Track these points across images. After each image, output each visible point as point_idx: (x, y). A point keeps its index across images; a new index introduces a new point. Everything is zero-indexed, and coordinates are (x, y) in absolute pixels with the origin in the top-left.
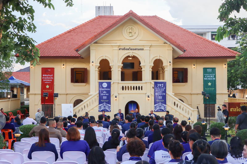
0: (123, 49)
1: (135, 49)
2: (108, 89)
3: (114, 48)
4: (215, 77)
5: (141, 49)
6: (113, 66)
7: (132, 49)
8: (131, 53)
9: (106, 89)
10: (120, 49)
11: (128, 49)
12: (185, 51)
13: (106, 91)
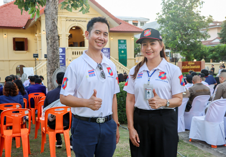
0: (70, 21)
1: (80, 21)
2: (64, 54)
3: (62, 19)
4: (126, 46)
5: (84, 21)
6: (61, 35)
7: (77, 21)
8: (77, 24)
9: (62, 54)
10: (67, 20)
11: (74, 21)
12: (121, 24)
13: (62, 55)
